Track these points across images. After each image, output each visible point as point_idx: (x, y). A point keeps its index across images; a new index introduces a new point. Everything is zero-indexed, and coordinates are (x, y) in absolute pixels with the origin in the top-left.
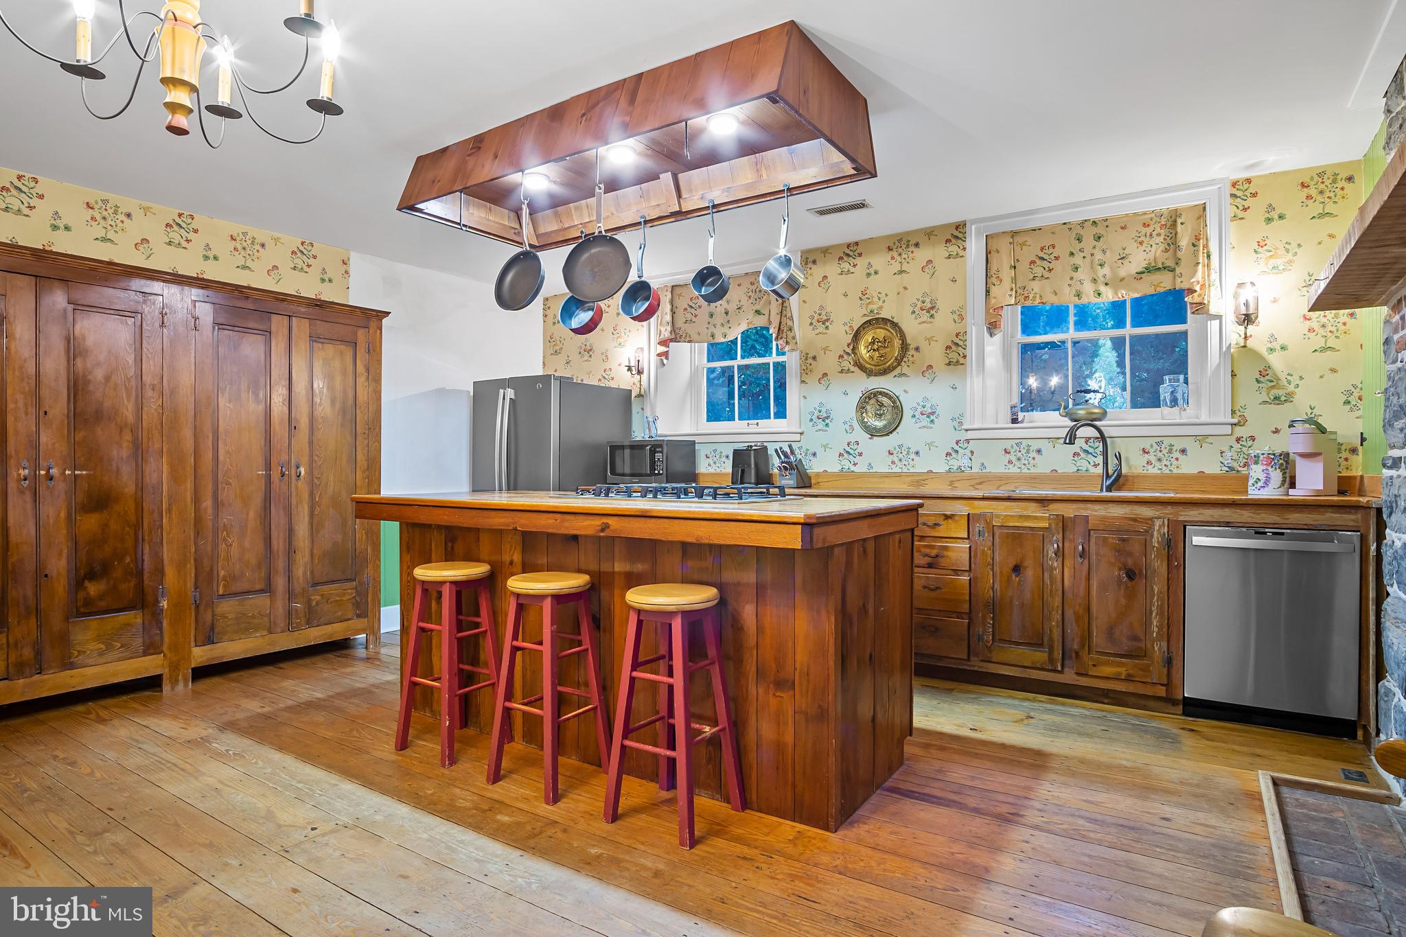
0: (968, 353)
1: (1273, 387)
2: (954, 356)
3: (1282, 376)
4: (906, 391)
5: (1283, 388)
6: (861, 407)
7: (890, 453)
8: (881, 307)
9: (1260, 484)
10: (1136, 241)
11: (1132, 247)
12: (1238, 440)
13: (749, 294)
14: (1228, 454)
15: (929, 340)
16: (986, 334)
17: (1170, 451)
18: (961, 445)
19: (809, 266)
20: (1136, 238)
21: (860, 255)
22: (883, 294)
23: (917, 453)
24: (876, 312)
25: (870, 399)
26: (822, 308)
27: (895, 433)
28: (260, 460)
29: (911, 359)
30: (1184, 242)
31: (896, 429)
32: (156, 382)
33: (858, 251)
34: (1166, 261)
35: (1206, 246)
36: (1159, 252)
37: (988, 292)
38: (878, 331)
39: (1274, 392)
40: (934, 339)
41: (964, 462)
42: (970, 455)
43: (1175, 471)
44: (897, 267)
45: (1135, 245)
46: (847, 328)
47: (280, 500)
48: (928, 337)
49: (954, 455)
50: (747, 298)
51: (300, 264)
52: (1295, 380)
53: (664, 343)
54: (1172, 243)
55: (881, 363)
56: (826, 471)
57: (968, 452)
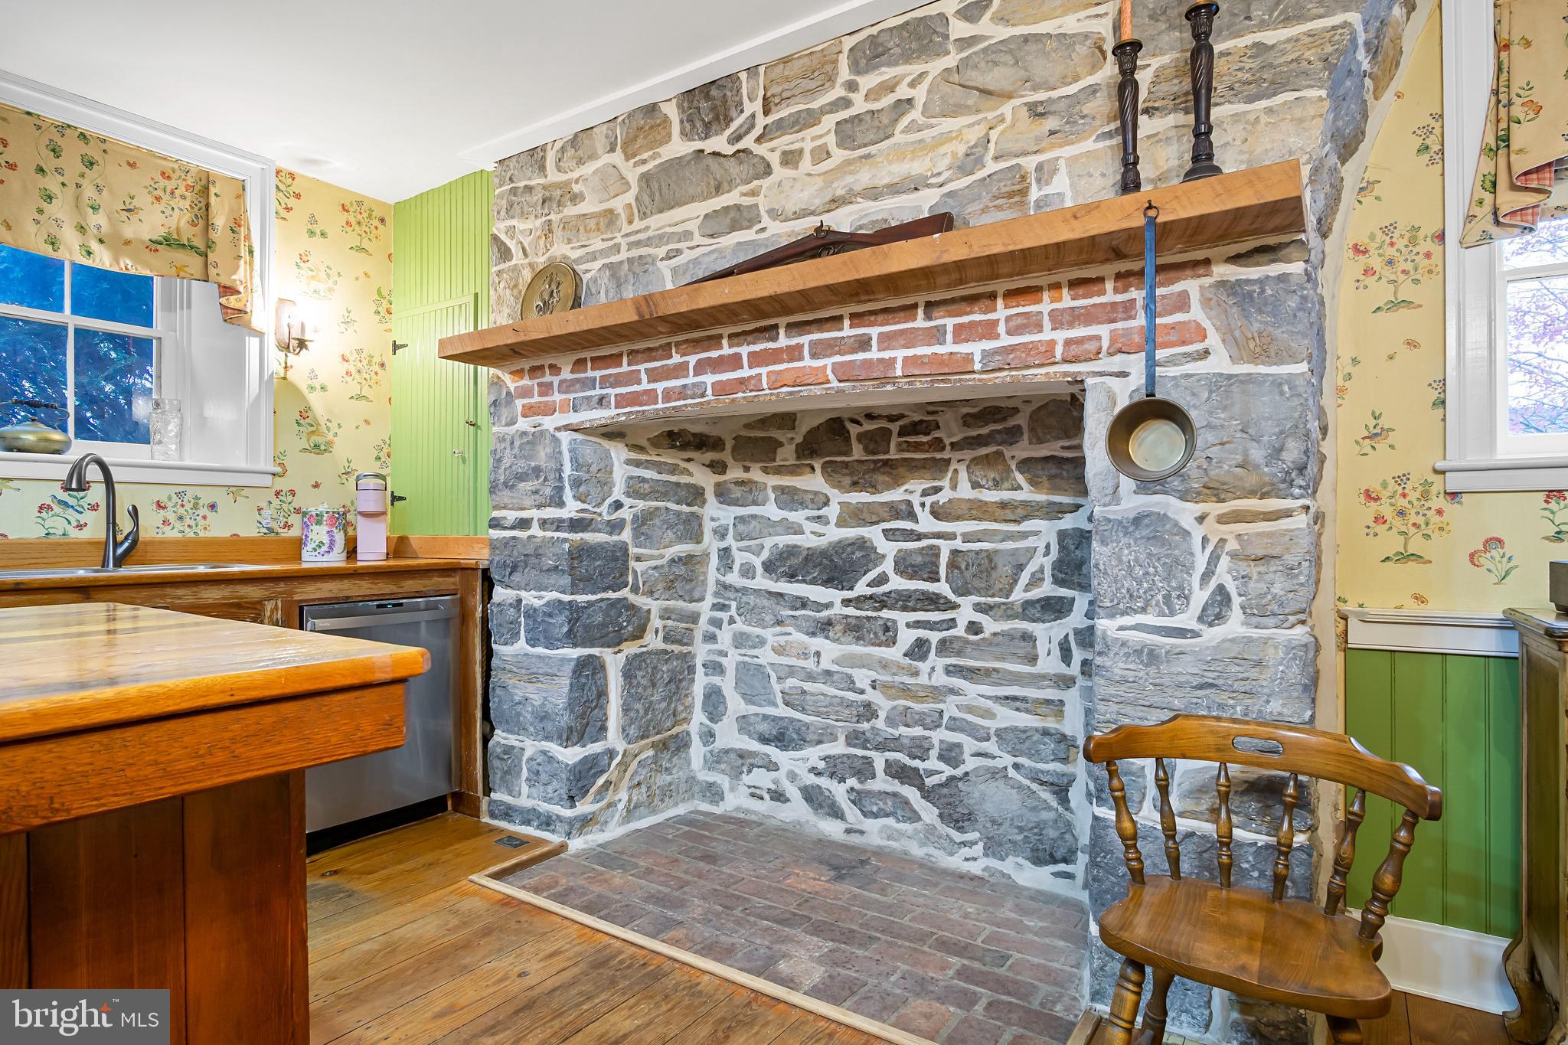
1: (313, 432)
3: (322, 421)
5: (322, 435)
9: (324, 548)
10: (150, 192)
11: (143, 200)
12: (277, 494)
14: (266, 512)
17: (195, 507)
20: (151, 189)
30: (220, 220)
34: (193, 239)
35: (248, 237)
36: (183, 223)
39: (315, 439)
43: (202, 534)
45: (150, 199)
52: (333, 426)
54: (204, 215)
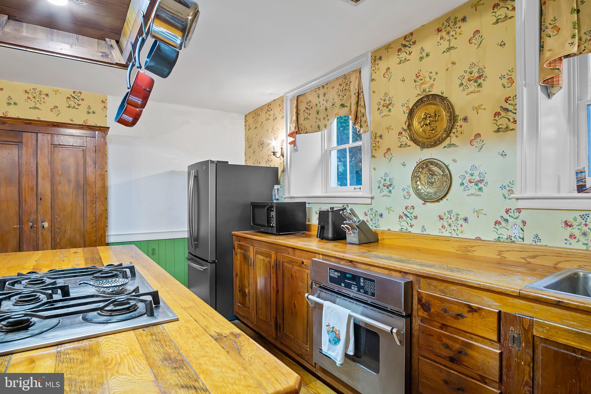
0: (518, 117)
2: (503, 122)
4: (455, 161)
6: (415, 177)
7: (441, 218)
8: (432, 85)
13: (339, 93)
15: (477, 109)
16: (541, 95)
18: (512, 214)
19: (376, 63)
21: (414, 43)
22: (434, 73)
23: (466, 220)
24: (427, 90)
25: (423, 168)
26: (386, 94)
27: (444, 200)
28: (15, 219)
29: (459, 129)
31: (445, 196)
33: (413, 40)
37: (541, 47)
38: (429, 107)
40: (482, 107)
41: (515, 232)
42: (522, 226)
44: (445, 45)
46: (405, 108)
48: (476, 106)
49: (503, 223)
50: (338, 96)
51: (73, 104)
53: (291, 135)
55: (432, 136)
56: (389, 230)
57: (519, 222)
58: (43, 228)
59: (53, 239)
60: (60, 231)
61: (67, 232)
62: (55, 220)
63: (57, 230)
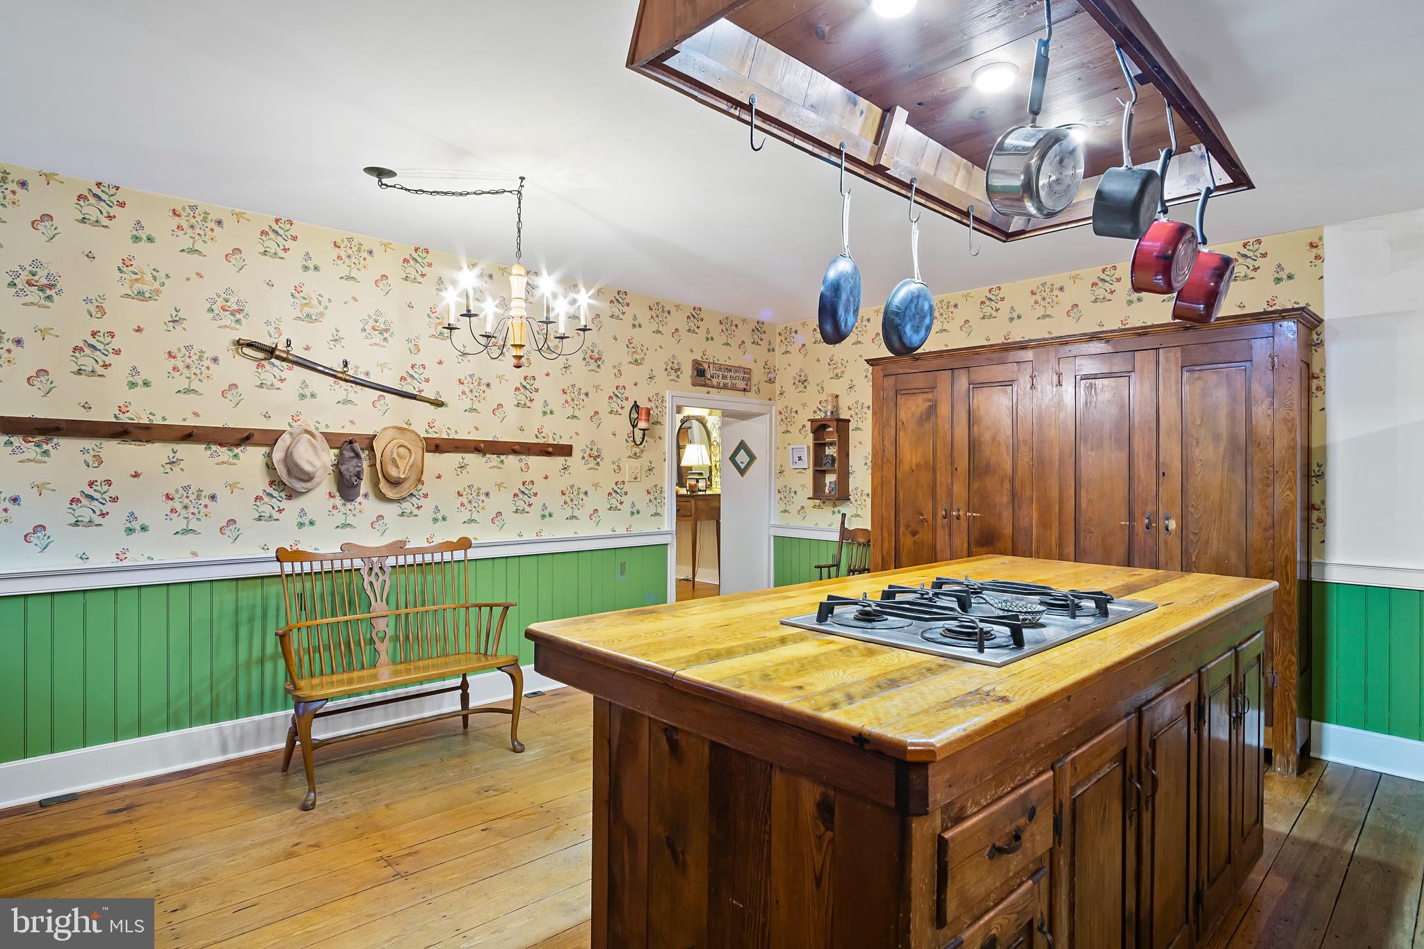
28: (1124, 511)
32: (1027, 438)
47: (1145, 555)
51: (1243, 271)
58: (1167, 530)
59: (1184, 553)
60: (1198, 541)
61: (1212, 544)
62: (1189, 517)
63: (1192, 538)
